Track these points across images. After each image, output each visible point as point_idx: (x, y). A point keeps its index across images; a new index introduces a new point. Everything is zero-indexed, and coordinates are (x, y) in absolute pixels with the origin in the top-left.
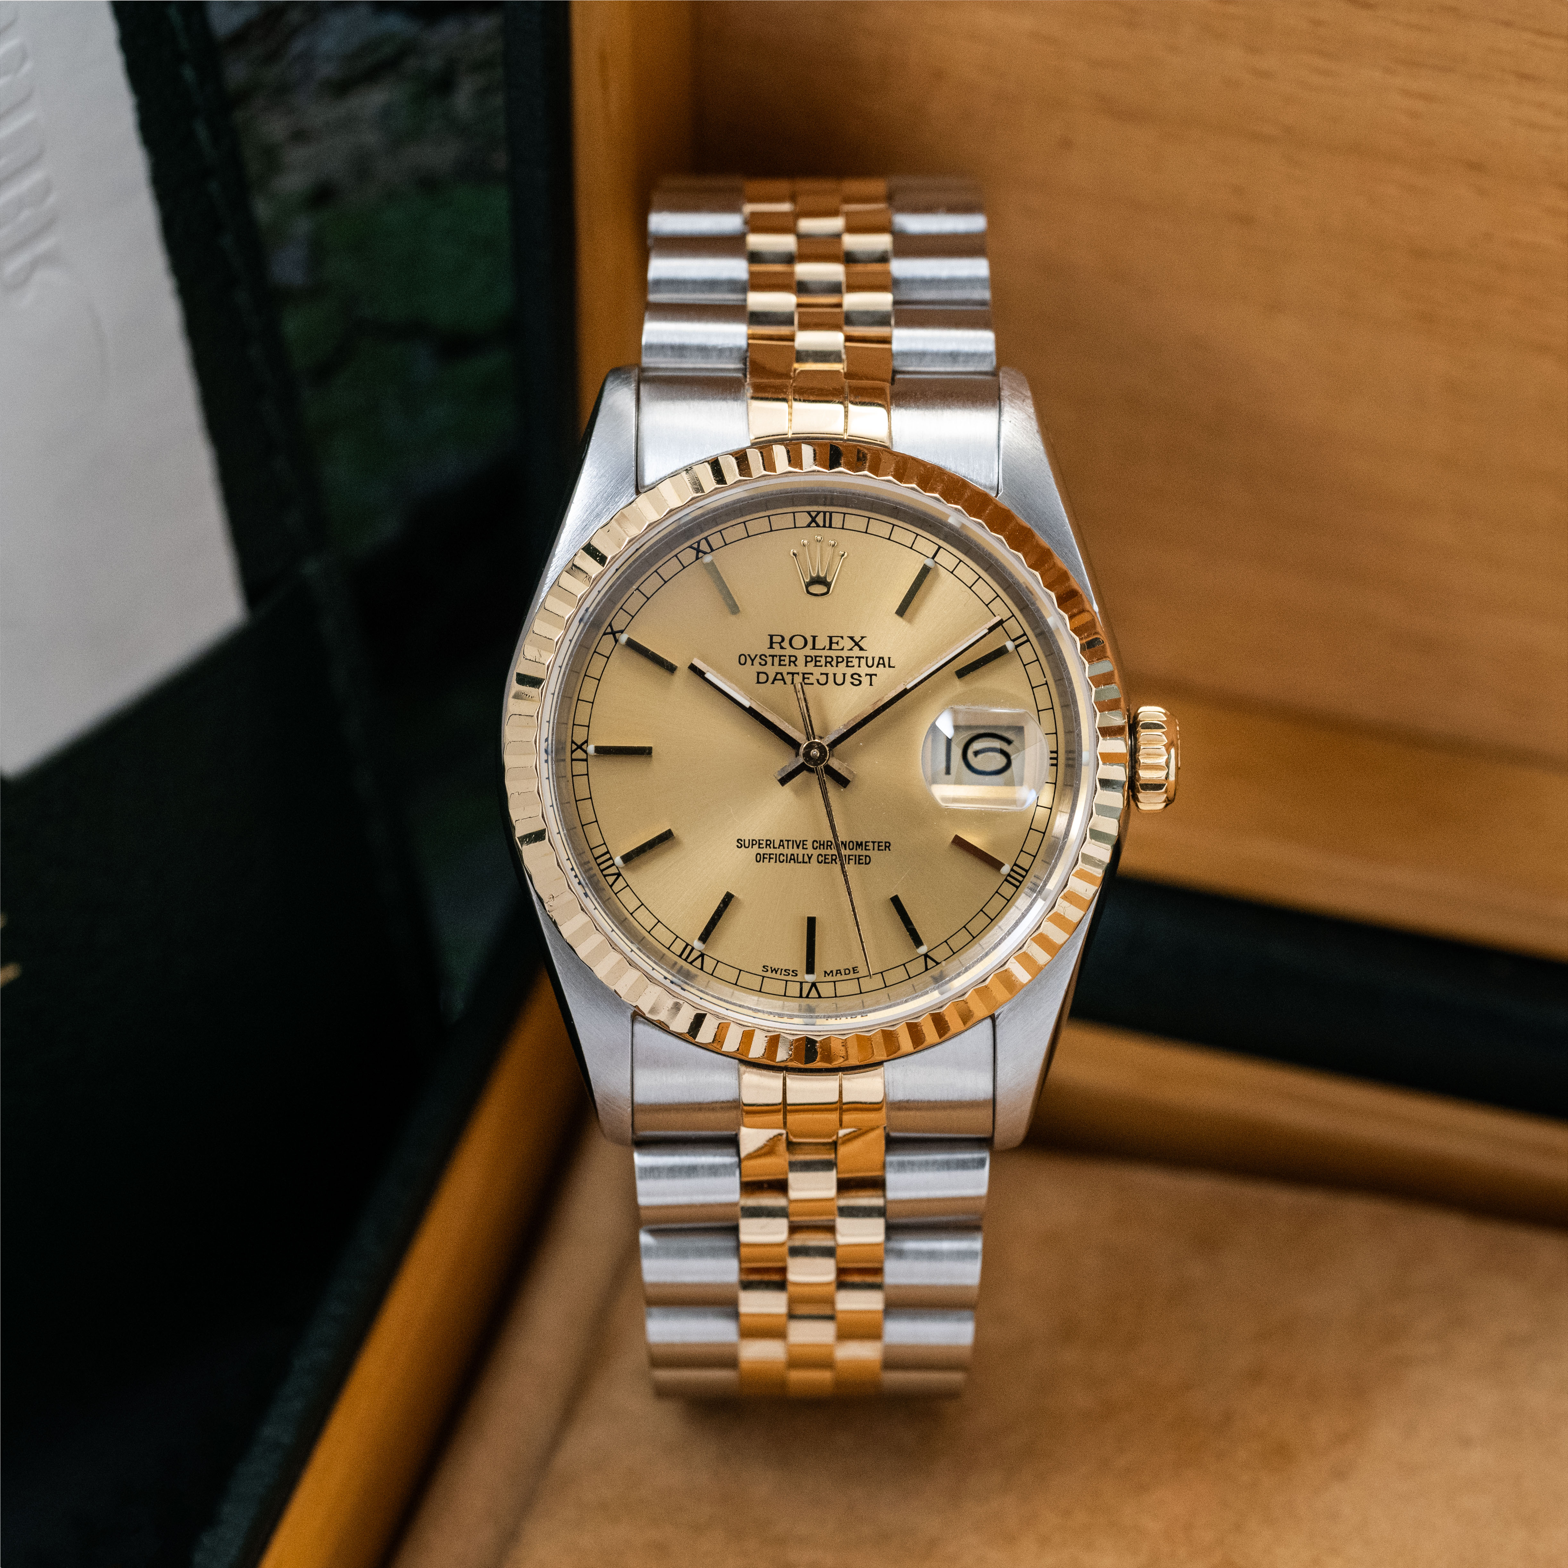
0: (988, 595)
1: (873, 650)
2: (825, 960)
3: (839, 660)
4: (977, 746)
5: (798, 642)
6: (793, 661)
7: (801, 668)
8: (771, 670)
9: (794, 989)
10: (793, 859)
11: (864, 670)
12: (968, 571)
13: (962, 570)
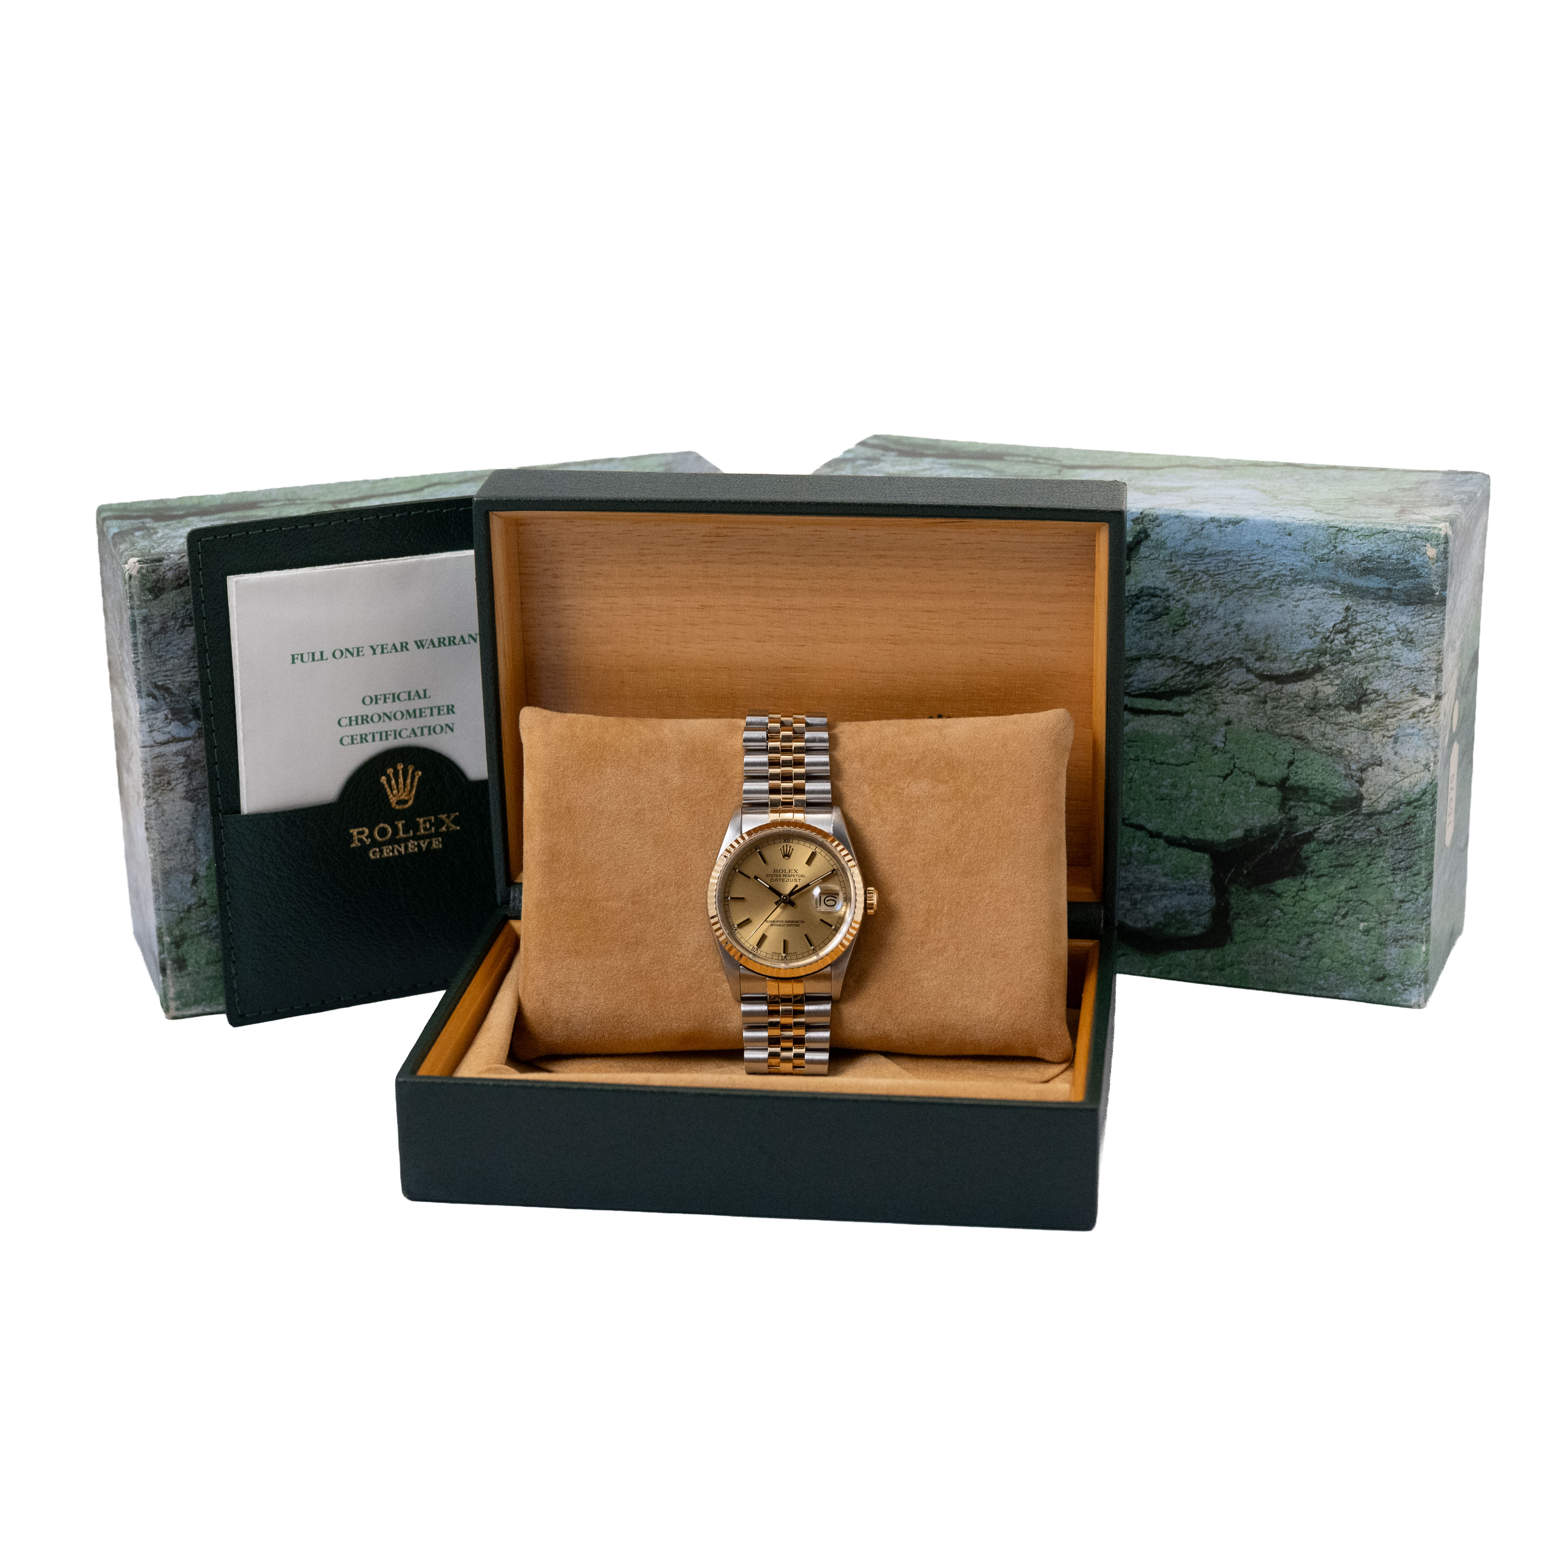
0: (829, 859)
1: (800, 873)
2: (790, 950)
3: (791, 875)
4: (827, 899)
5: (781, 871)
6: (780, 876)
7: (782, 877)
8: (774, 878)
9: (780, 958)
10: (780, 925)
11: (798, 878)
12: (824, 853)
13: (822, 853)
